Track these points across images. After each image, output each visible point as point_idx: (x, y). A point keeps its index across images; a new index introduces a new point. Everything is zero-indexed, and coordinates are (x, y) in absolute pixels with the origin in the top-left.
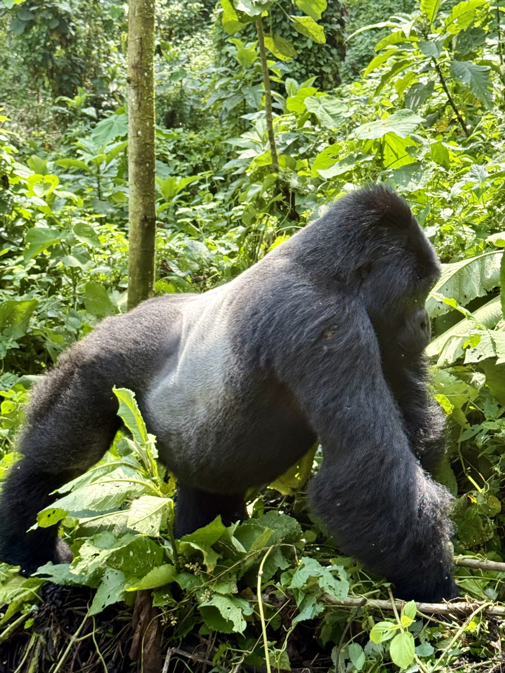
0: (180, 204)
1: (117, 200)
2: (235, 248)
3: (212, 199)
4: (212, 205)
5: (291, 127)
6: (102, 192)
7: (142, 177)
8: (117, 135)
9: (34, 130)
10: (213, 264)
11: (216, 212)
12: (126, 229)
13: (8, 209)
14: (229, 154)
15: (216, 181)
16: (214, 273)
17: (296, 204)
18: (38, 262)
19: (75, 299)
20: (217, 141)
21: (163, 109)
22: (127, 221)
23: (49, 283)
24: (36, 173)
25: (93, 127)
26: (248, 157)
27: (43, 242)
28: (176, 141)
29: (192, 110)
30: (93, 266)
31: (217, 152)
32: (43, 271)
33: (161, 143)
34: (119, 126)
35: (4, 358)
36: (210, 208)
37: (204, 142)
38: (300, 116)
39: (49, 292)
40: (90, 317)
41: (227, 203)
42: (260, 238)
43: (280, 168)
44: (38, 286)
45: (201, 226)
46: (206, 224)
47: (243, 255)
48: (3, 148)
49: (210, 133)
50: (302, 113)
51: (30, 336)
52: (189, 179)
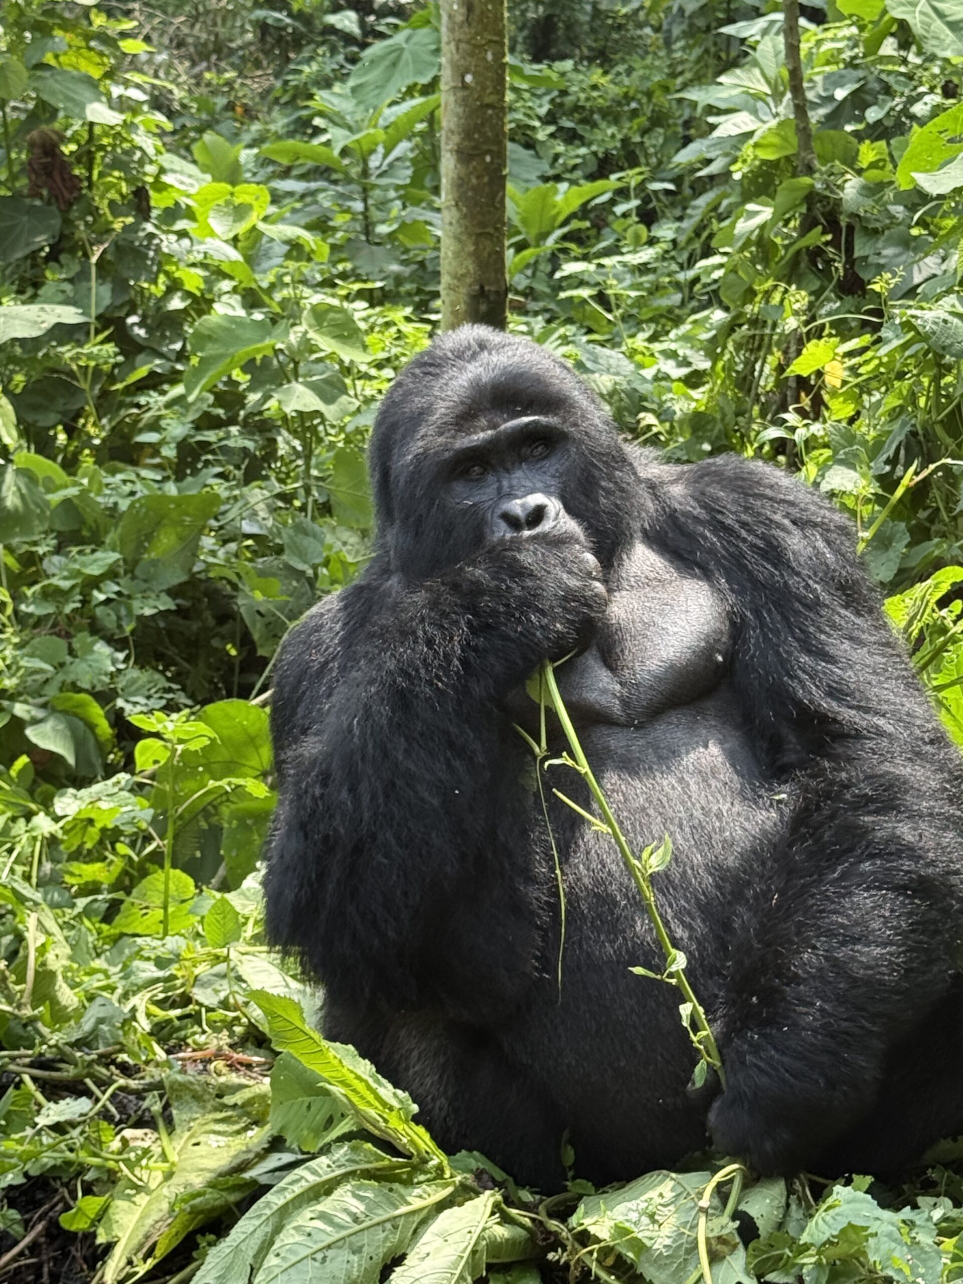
0: (565, 251)
1: (409, 244)
2: (702, 363)
3: (644, 238)
4: (646, 255)
5: (847, 55)
6: (374, 224)
7: (473, 188)
8: (410, 81)
9: (208, 69)
10: (645, 404)
11: (654, 270)
12: (433, 317)
13: (148, 269)
14: (687, 124)
15: (655, 192)
16: (649, 427)
17: (857, 254)
18: (220, 399)
19: (308, 490)
20: (658, 93)
21: (523, 12)
22: (436, 295)
23: (245, 450)
24: (215, 179)
25: (353, 60)
26: (735, 132)
27: (231, 350)
28: (556, 93)
29: (597, 13)
30: (353, 408)
31: (658, 120)
32: (232, 421)
33: (520, 98)
34: (416, 59)
35: (133, 632)
36: (641, 261)
37: (626, 95)
38: (870, 26)
39: (245, 474)
40: (346, 535)
41: (683, 249)
42: (766, 339)
43: (817, 164)
44: (221, 457)
45: (618, 306)
46: (629, 302)
47: (723, 382)
48: (137, 120)
49: (641, 72)
50: (876, 18)
51: (200, 580)
52: (588, 188)
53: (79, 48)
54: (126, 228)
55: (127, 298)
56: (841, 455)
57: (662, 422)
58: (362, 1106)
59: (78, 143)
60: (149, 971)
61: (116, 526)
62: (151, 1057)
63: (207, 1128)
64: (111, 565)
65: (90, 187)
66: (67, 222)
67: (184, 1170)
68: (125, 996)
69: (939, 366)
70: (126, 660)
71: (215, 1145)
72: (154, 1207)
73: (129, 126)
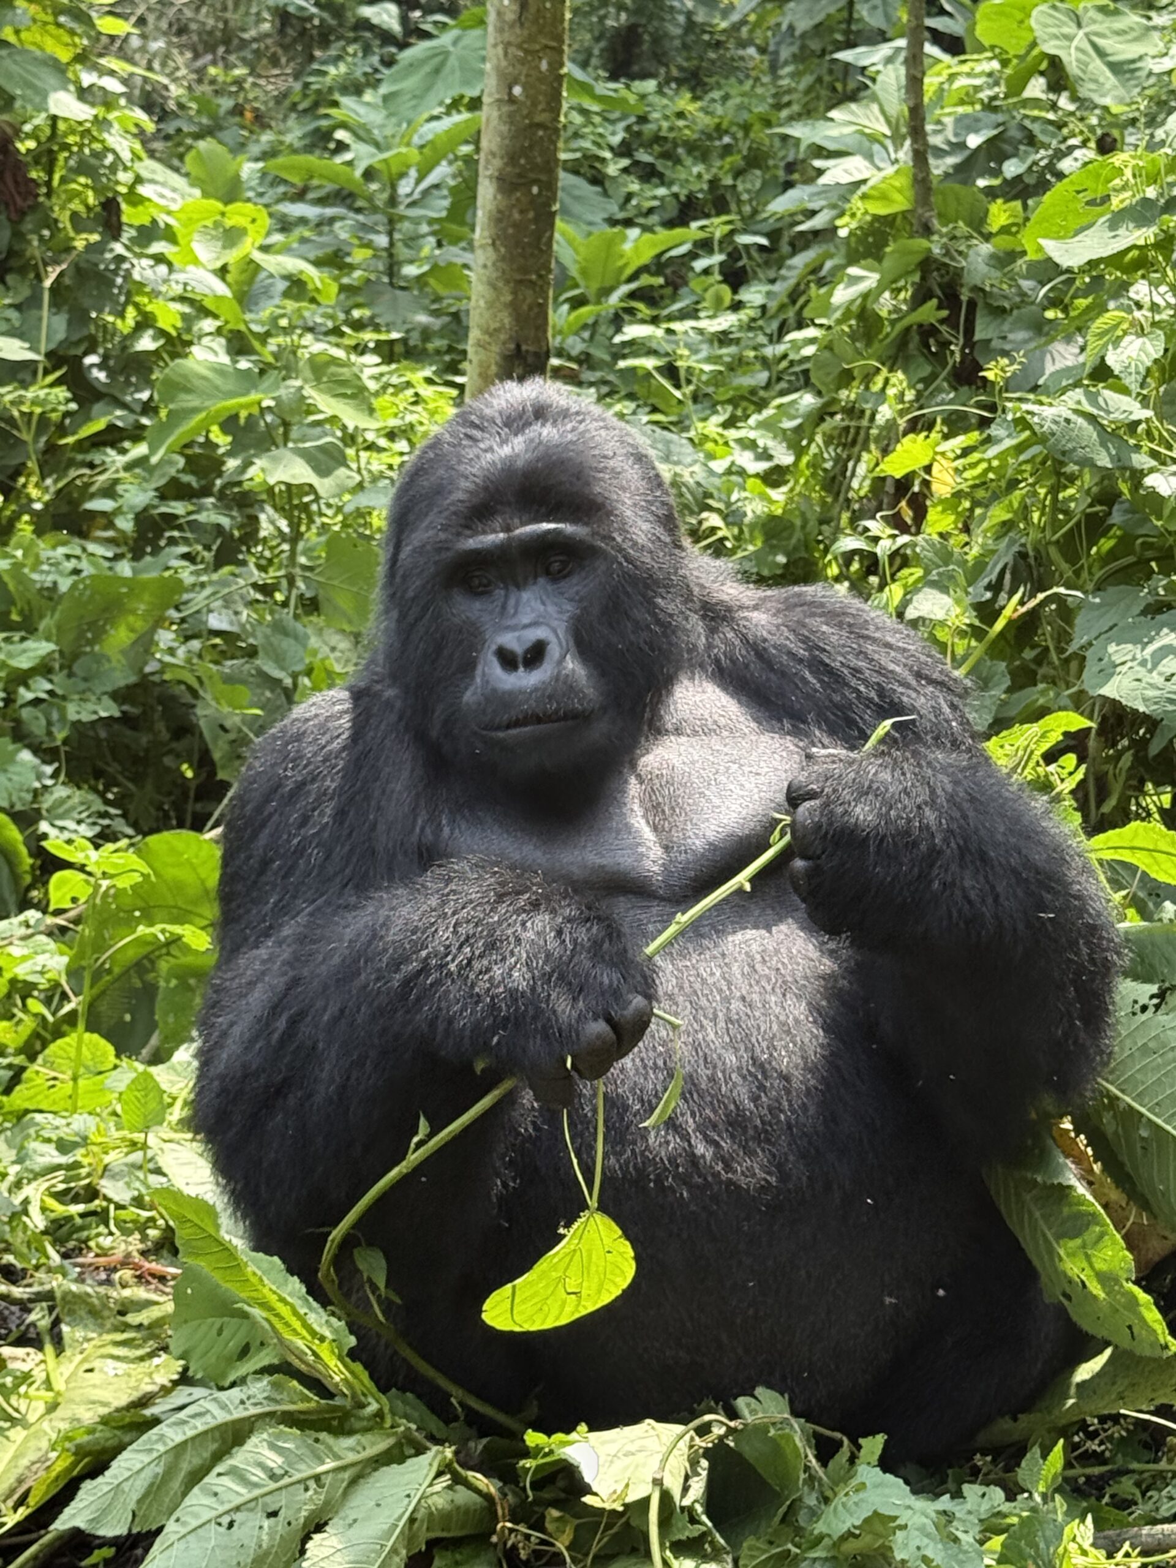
0: (631, 311)
1: (442, 291)
2: (785, 458)
3: (727, 301)
4: (727, 321)
5: (984, 95)
6: (400, 264)
7: (515, 225)
8: (455, 92)
9: (214, 63)
10: (710, 502)
11: (737, 341)
12: (459, 380)
13: (114, 299)
14: (790, 167)
15: (747, 247)
16: (713, 530)
17: (978, 336)
18: (193, 463)
19: (291, 580)
20: (757, 127)
21: (602, 19)
22: (464, 354)
23: (219, 526)
24: (206, 195)
25: (389, 62)
26: (845, 179)
27: (207, 403)
28: (633, 119)
29: (691, 25)
30: (351, 484)
31: (755, 160)
32: (206, 492)
33: (589, 122)
34: (463, 64)
35: (65, 742)
36: (720, 328)
37: (718, 127)
38: (1015, 61)
39: (216, 557)
40: (335, 639)
41: (772, 317)
42: (862, 433)
43: (936, 224)
44: (189, 535)
45: (689, 382)
46: (704, 378)
47: (807, 482)
48: (111, 116)
49: (738, 100)
50: (1022, 52)
51: (154, 683)
52: (664, 236)
53: (45, 23)
54: (89, 247)
55: (85, 332)
56: (934, 576)
57: (727, 524)
58: (287, 1336)
59: (37, 139)
60: (49, 1155)
61: (53, 611)
62: (43, 1260)
63: (104, 1351)
64: (43, 658)
65: (48, 195)
66: (18, 235)
67: (71, 1401)
68: (18, 1185)
69: (1059, 474)
70: (55, 775)
71: (112, 1373)
72: (32, 1444)
73: (102, 123)
